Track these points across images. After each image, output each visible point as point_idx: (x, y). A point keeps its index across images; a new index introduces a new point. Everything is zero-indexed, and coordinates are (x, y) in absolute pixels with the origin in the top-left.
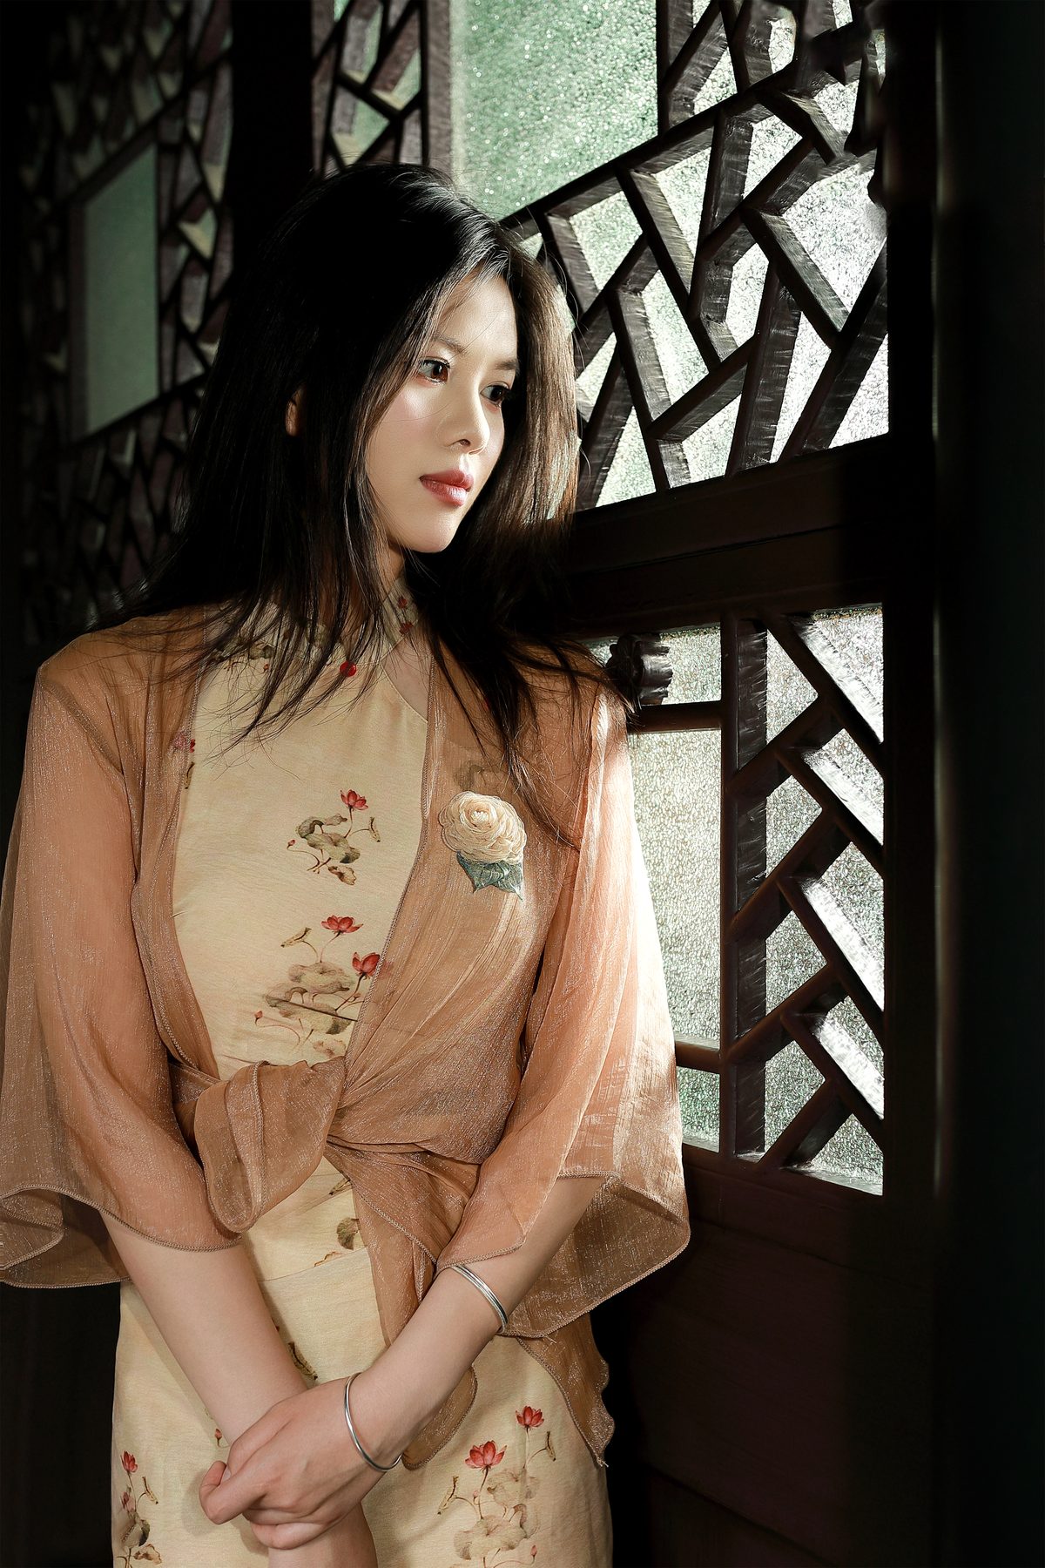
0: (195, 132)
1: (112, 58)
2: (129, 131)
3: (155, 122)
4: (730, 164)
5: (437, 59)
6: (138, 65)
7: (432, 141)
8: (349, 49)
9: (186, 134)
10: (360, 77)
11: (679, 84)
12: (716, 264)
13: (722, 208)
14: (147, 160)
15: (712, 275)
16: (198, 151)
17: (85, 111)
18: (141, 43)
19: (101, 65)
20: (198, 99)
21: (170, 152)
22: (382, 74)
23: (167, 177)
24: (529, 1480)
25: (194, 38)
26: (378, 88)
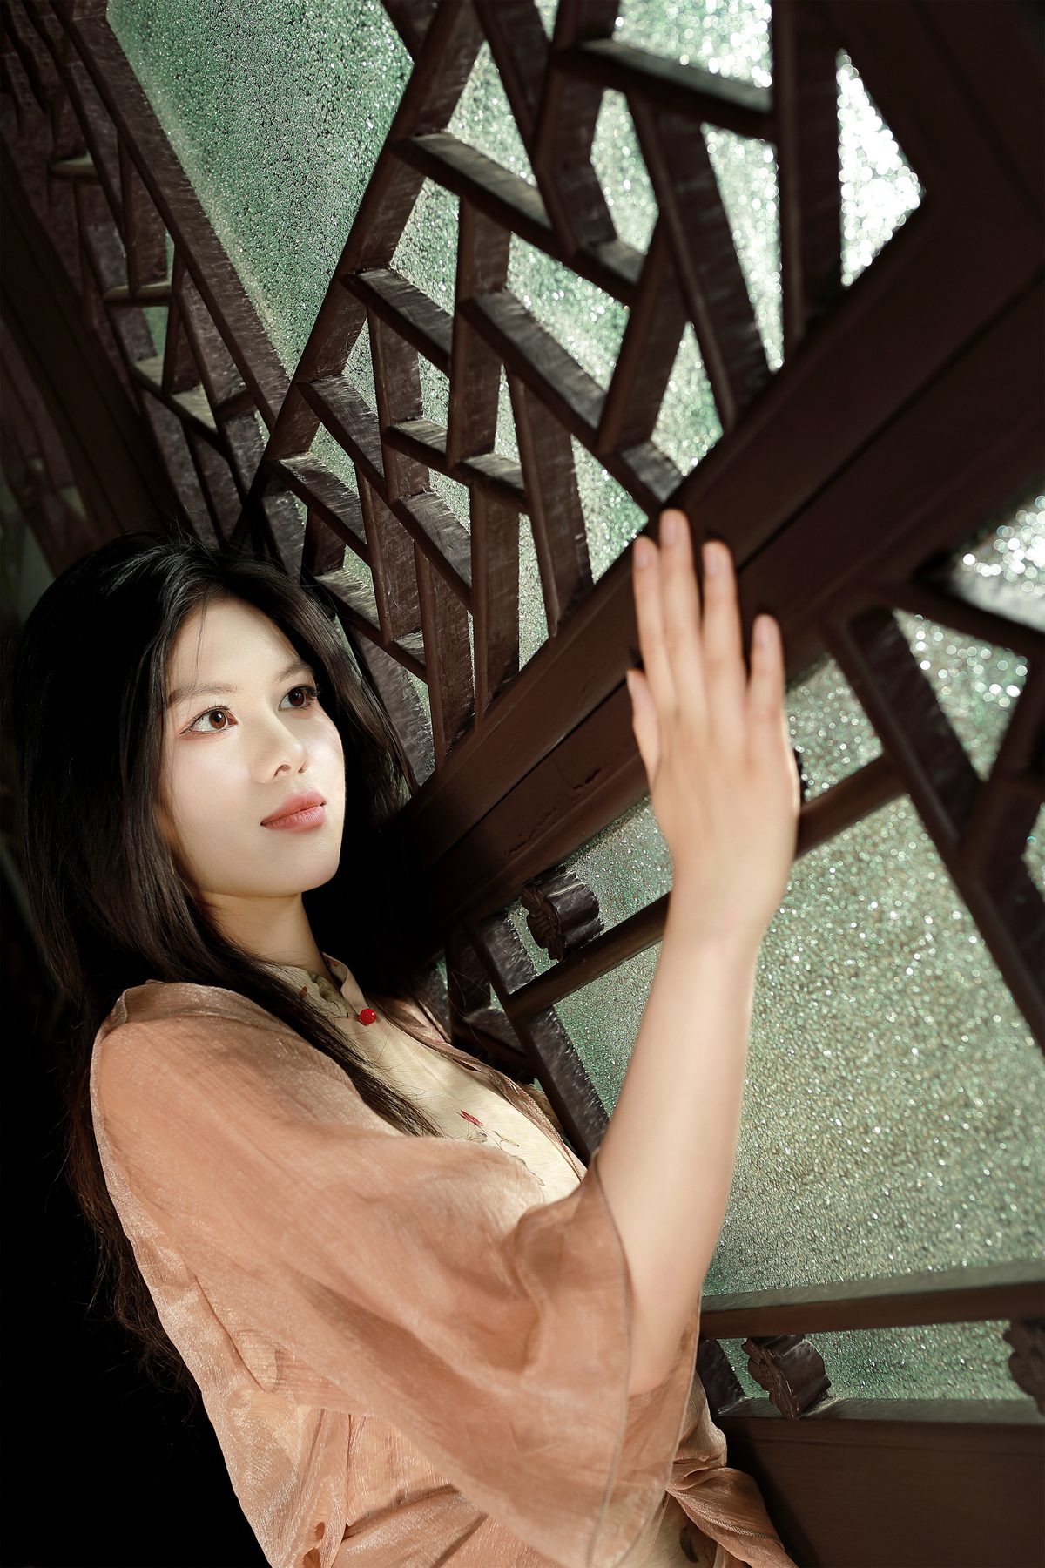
0: (39, 468)
16: (49, 485)
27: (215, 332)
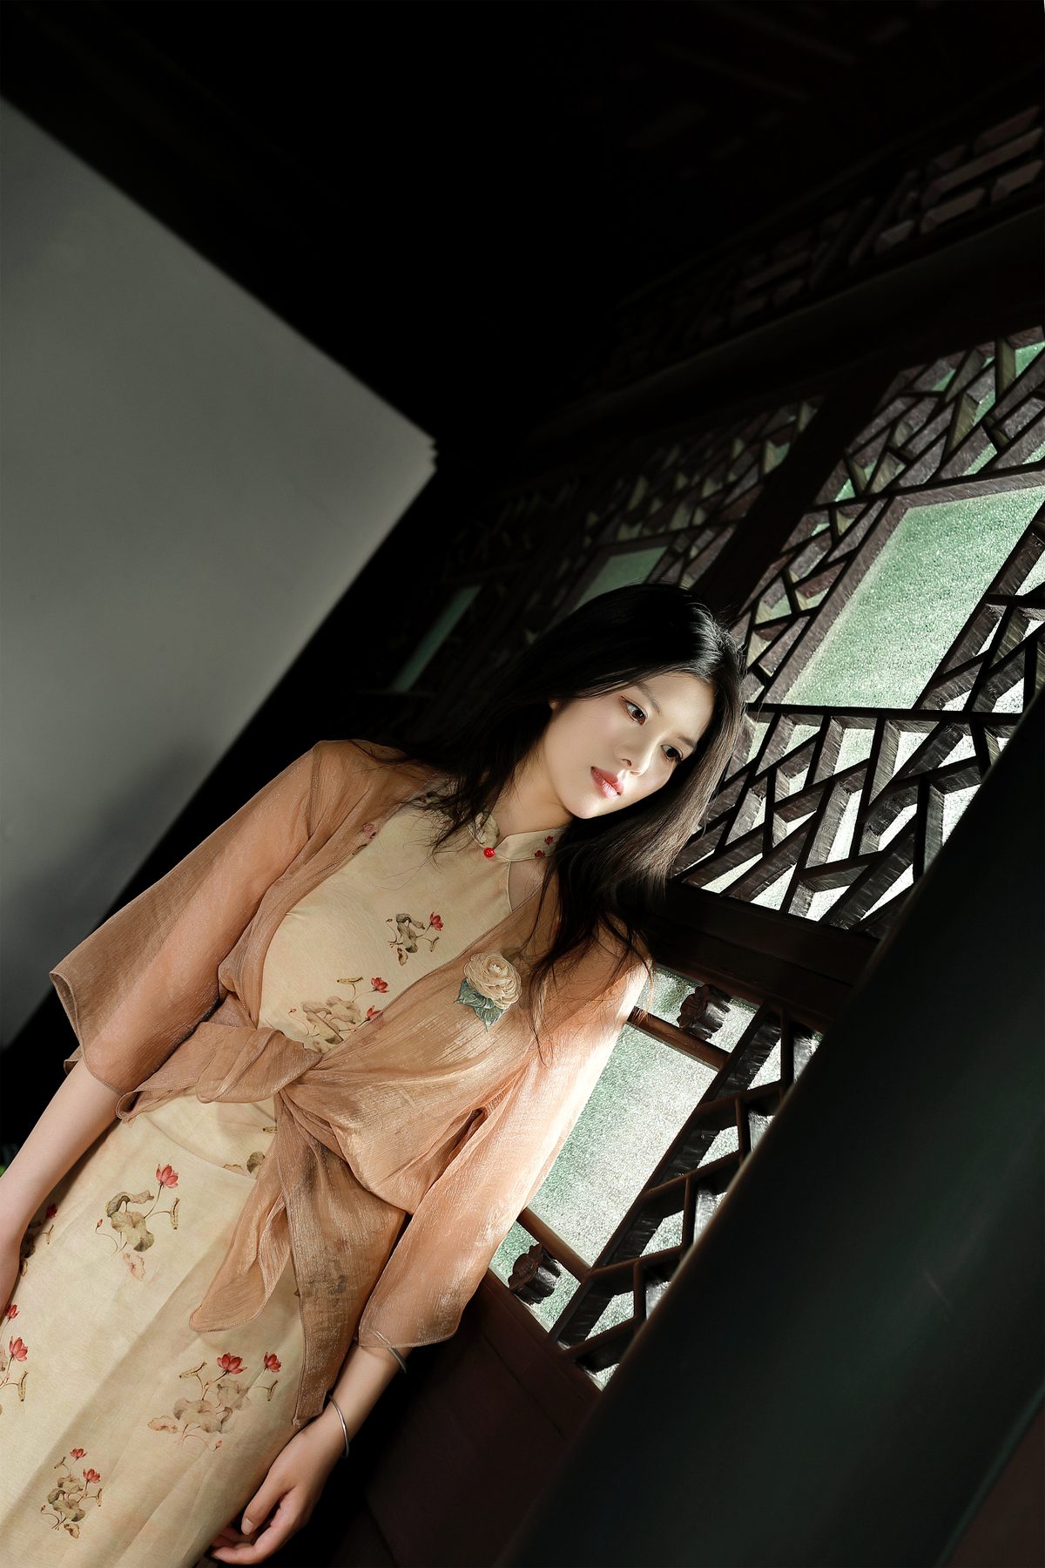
0: (694, 552)
1: (681, 482)
2: (661, 530)
3: (678, 533)
4: (936, 748)
5: (839, 595)
6: (690, 496)
7: (806, 638)
8: (800, 559)
9: (688, 550)
10: (795, 578)
11: (941, 688)
12: (894, 800)
13: (917, 770)
14: (657, 553)
15: (887, 804)
16: (688, 563)
17: (646, 502)
18: (701, 485)
19: (673, 482)
20: (708, 535)
21: (673, 556)
22: (807, 584)
23: (662, 567)
24: (245, 1398)
25: (728, 501)
26: (799, 591)
27: (791, 643)
